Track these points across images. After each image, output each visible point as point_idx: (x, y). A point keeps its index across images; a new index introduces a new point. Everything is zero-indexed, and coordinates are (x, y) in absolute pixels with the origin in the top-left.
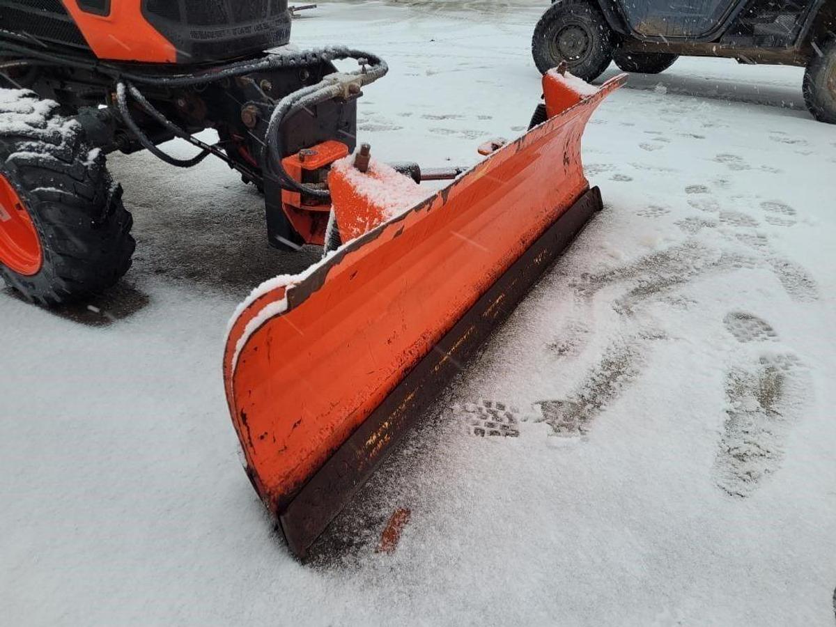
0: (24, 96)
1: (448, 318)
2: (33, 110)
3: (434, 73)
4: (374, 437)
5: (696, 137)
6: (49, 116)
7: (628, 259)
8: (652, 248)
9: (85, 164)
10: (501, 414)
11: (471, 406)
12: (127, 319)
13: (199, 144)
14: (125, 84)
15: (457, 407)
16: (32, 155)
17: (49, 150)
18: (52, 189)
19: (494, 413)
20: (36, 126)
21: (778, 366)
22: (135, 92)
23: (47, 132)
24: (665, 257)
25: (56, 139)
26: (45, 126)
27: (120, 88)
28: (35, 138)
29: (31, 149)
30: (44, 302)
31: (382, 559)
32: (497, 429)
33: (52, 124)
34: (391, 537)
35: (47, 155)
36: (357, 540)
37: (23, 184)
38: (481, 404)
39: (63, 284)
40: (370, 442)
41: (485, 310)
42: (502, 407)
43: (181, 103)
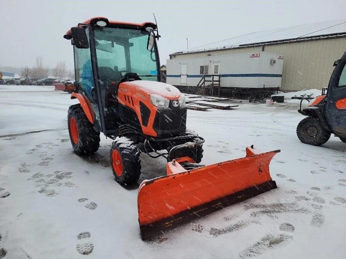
0: (129, 140)
1: (199, 203)
2: (129, 143)
3: (260, 136)
4: (168, 223)
5: (341, 172)
6: (131, 145)
7: (268, 203)
8: (279, 201)
9: (135, 155)
10: (201, 228)
11: (195, 224)
12: (135, 190)
13: (158, 153)
14: (147, 140)
15: (191, 224)
16: (126, 152)
17: (129, 152)
18: (127, 159)
19: (199, 227)
20: (128, 147)
21: (284, 238)
22: (148, 142)
23: (130, 148)
24: (281, 205)
25: (131, 149)
26: (130, 147)
27: (146, 140)
28: (127, 149)
29: (126, 151)
30: (120, 183)
31: (157, 244)
32: (197, 230)
33: (131, 147)
34: (161, 241)
35: (128, 152)
36: (155, 240)
37: (123, 157)
38: (197, 225)
39: (124, 179)
40: (166, 223)
41: (213, 205)
42: (202, 226)
43: (158, 144)
